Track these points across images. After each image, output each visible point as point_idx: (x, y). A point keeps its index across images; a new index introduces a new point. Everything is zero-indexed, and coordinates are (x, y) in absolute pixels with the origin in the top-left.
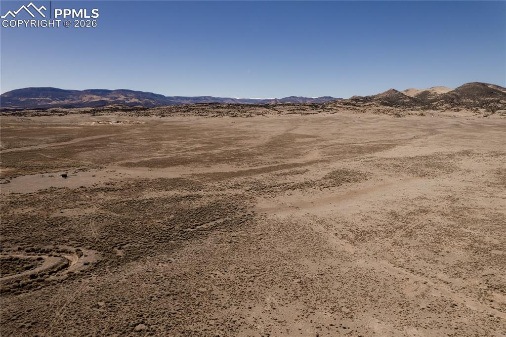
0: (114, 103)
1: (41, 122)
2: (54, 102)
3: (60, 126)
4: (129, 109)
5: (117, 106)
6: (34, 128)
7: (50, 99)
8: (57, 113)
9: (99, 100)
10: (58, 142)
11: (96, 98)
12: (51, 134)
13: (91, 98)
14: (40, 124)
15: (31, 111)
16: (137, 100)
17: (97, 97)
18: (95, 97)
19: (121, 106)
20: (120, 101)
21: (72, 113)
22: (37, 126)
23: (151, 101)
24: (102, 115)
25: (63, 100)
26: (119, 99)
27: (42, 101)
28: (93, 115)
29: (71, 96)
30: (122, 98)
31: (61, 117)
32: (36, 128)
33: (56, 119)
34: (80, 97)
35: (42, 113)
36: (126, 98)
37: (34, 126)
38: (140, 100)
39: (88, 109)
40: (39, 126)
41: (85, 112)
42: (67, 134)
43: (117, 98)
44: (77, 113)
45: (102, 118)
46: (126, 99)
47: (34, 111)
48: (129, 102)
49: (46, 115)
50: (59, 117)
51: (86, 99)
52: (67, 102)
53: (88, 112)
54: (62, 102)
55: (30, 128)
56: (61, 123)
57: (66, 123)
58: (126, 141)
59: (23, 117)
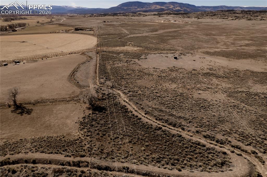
0: (167, 10)
1: (137, 20)
3: (147, 22)
5: (170, 12)
6: (136, 23)
7: (137, 8)
8: (142, 15)
9: (160, 8)
10: (151, 32)
12: (145, 27)
13: (156, 7)
14: (137, 21)
15: (129, 14)
20: (170, 8)
21: (149, 15)
24: (164, 17)
27: (133, 8)
28: (159, 17)
31: (144, 17)
32: (137, 23)
33: (142, 18)
35: (135, 15)
41: (155, 15)
42: (153, 27)
47: (131, 14)
48: (175, 9)
51: (153, 7)
52: (144, 9)
53: (157, 15)
54: (142, 9)
55: (134, 23)
56: (146, 21)
57: (149, 21)
58: (191, 34)
59: (128, 17)
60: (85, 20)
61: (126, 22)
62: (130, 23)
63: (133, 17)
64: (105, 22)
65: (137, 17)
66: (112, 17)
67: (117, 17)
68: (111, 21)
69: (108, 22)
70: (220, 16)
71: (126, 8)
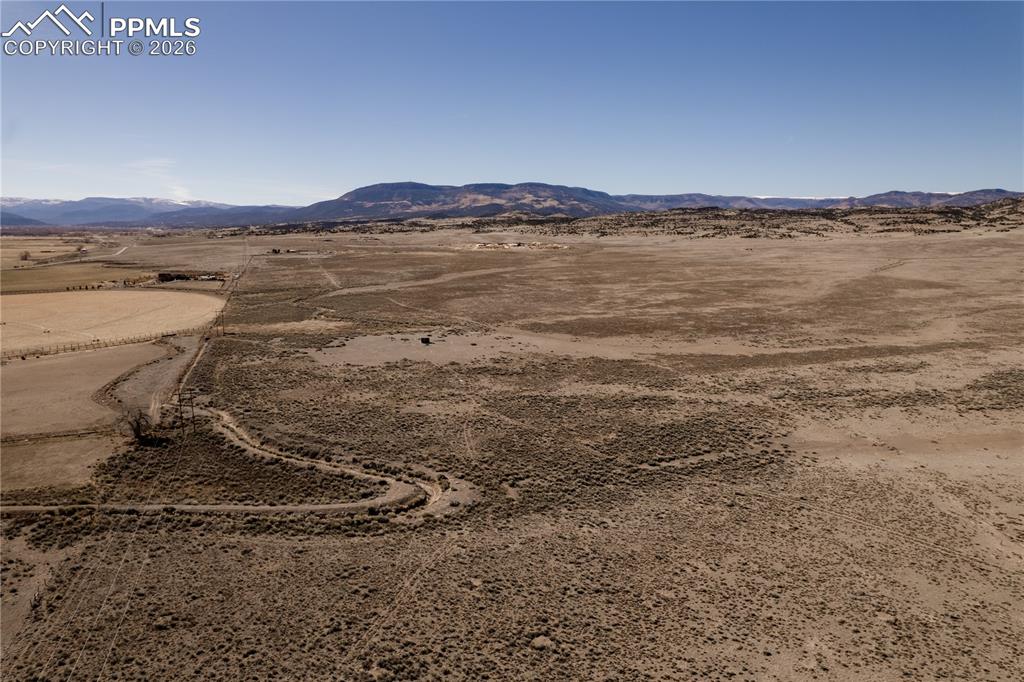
0: (513, 209)
1: (393, 244)
2: (415, 208)
3: (422, 250)
4: (539, 219)
5: (518, 215)
6: (383, 253)
7: (410, 203)
8: (418, 228)
9: (488, 203)
10: (417, 279)
11: (485, 200)
12: (407, 264)
13: (475, 201)
14: (392, 247)
15: (379, 224)
16: (555, 203)
17: (486, 197)
18: (481, 197)
19: (525, 214)
20: (524, 204)
21: (442, 228)
22: (386, 250)
23: (582, 205)
24: (491, 231)
25: (429, 203)
26: (524, 201)
27: (395, 206)
28: (477, 232)
29: (442, 197)
30: (529, 199)
31: (425, 234)
32: (387, 253)
33: (417, 238)
34: (456, 198)
35: (395, 227)
36: (536, 199)
37: (382, 250)
38: (562, 204)
39: (468, 220)
40: (392, 250)
41: (463, 226)
42: (431, 266)
43: (519, 199)
44: (450, 227)
45: (492, 236)
46: (536, 201)
47: (384, 224)
48: (541, 206)
49: (401, 231)
50: (420, 234)
51: (466, 201)
52: (434, 207)
53: (470, 226)
54: (426, 208)
55: (377, 253)
56: (423, 246)
57: (432, 246)
58: (532, 282)
59: (367, 235)
60: (208, 247)
61: (352, 252)
62: (363, 254)
63: (385, 237)
64: (275, 252)
65: (401, 235)
66: (312, 236)
67: (330, 236)
68: (301, 248)
69: (288, 251)
70: (672, 227)
71: (371, 204)
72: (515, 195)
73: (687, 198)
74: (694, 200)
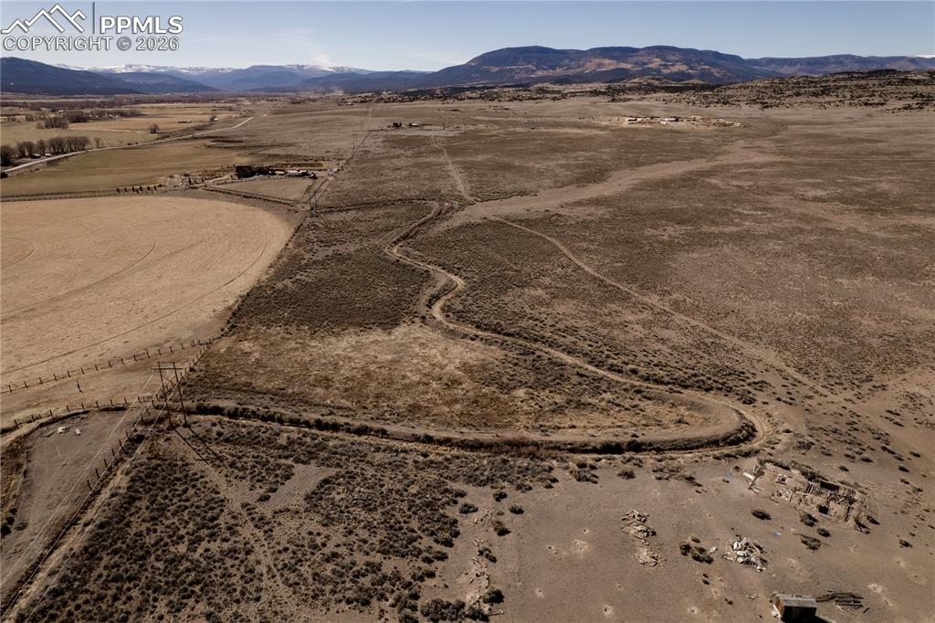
0: (642, 74)
1: (526, 116)
2: (539, 73)
3: (563, 125)
4: (677, 87)
5: (650, 81)
6: (518, 129)
7: (534, 68)
8: (548, 95)
9: (613, 67)
11: (609, 64)
13: (600, 65)
14: (525, 120)
15: (505, 90)
16: (684, 68)
17: (611, 61)
18: (607, 61)
19: (657, 80)
20: (651, 69)
21: (574, 94)
22: (521, 124)
23: (714, 70)
24: (629, 100)
25: (554, 68)
26: (651, 66)
27: (521, 71)
28: (613, 100)
29: (566, 61)
30: (656, 63)
31: (557, 102)
32: (521, 129)
34: (581, 63)
35: (523, 94)
36: (663, 63)
37: (516, 124)
38: (691, 68)
39: (601, 86)
40: (525, 125)
41: (595, 93)
43: (646, 64)
44: (583, 93)
45: (630, 106)
46: (664, 65)
47: (510, 89)
48: (669, 71)
49: (531, 98)
51: (590, 66)
52: (559, 72)
53: (603, 93)
54: (551, 72)
55: (511, 129)
56: (562, 120)
57: (572, 120)
59: (495, 103)
61: (482, 126)
62: (495, 130)
63: (513, 105)
65: (531, 103)
66: (438, 104)
67: (457, 104)
69: (410, 125)
71: (497, 69)
72: (641, 59)
73: (833, 61)
74: (841, 63)
